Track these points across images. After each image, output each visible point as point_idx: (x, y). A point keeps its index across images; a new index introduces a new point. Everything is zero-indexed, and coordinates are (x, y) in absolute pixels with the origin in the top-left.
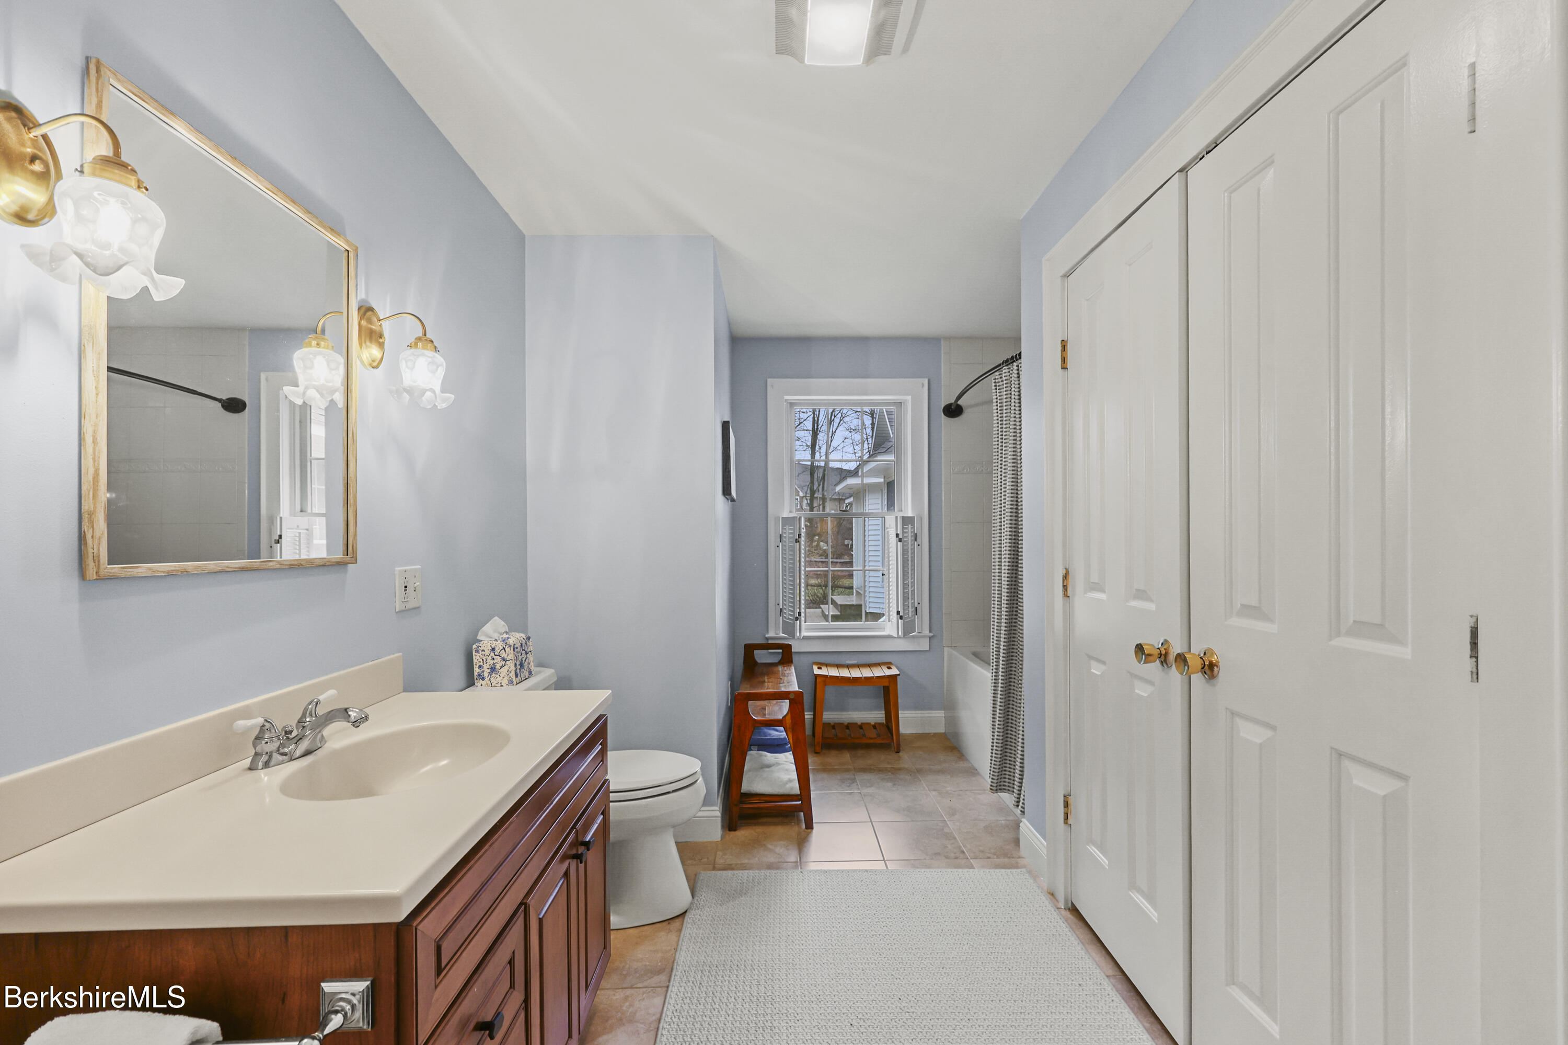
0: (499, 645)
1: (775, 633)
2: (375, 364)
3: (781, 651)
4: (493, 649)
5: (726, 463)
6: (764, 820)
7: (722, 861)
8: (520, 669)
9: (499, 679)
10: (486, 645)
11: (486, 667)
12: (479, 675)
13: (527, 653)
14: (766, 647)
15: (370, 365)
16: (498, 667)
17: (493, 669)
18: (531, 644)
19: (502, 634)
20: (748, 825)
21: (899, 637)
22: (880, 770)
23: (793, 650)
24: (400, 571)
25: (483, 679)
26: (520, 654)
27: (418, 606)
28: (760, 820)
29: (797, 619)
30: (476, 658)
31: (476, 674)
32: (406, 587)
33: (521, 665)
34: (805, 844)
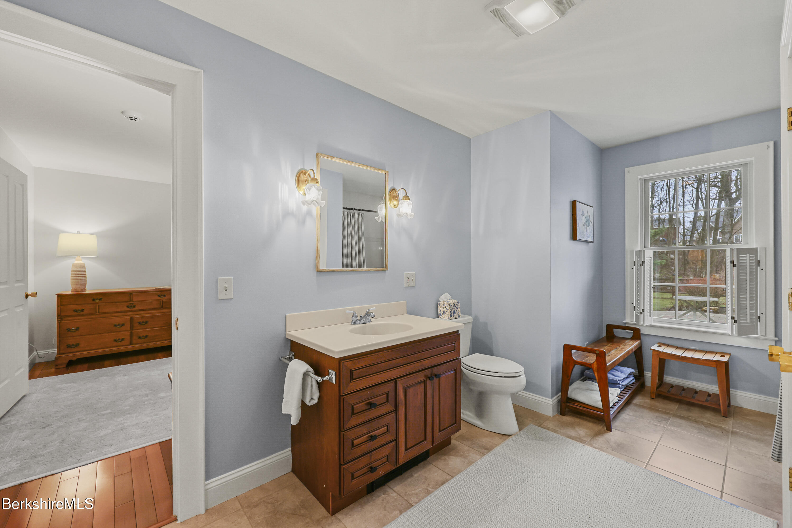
0: (446, 304)
1: (629, 320)
2: (396, 206)
3: (632, 331)
4: (444, 305)
5: (574, 223)
6: (585, 417)
7: (546, 425)
8: (453, 314)
9: (445, 316)
10: (442, 303)
11: (442, 311)
12: (440, 314)
13: (457, 308)
14: (624, 328)
15: (394, 207)
16: (445, 312)
17: (444, 312)
18: (459, 305)
19: (448, 299)
20: (573, 416)
21: (733, 335)
22: (696, 422)
23: (641, 332)
24: (406, 274)
25: (441, 316)
26: (453, 308)
27: (414, 286)
28: (582, 417)
29: (641, 313)
30: (439, 307)
31: (439, 313)
32: (408, 279)
33: (454, 312)
34: (599, 436)
